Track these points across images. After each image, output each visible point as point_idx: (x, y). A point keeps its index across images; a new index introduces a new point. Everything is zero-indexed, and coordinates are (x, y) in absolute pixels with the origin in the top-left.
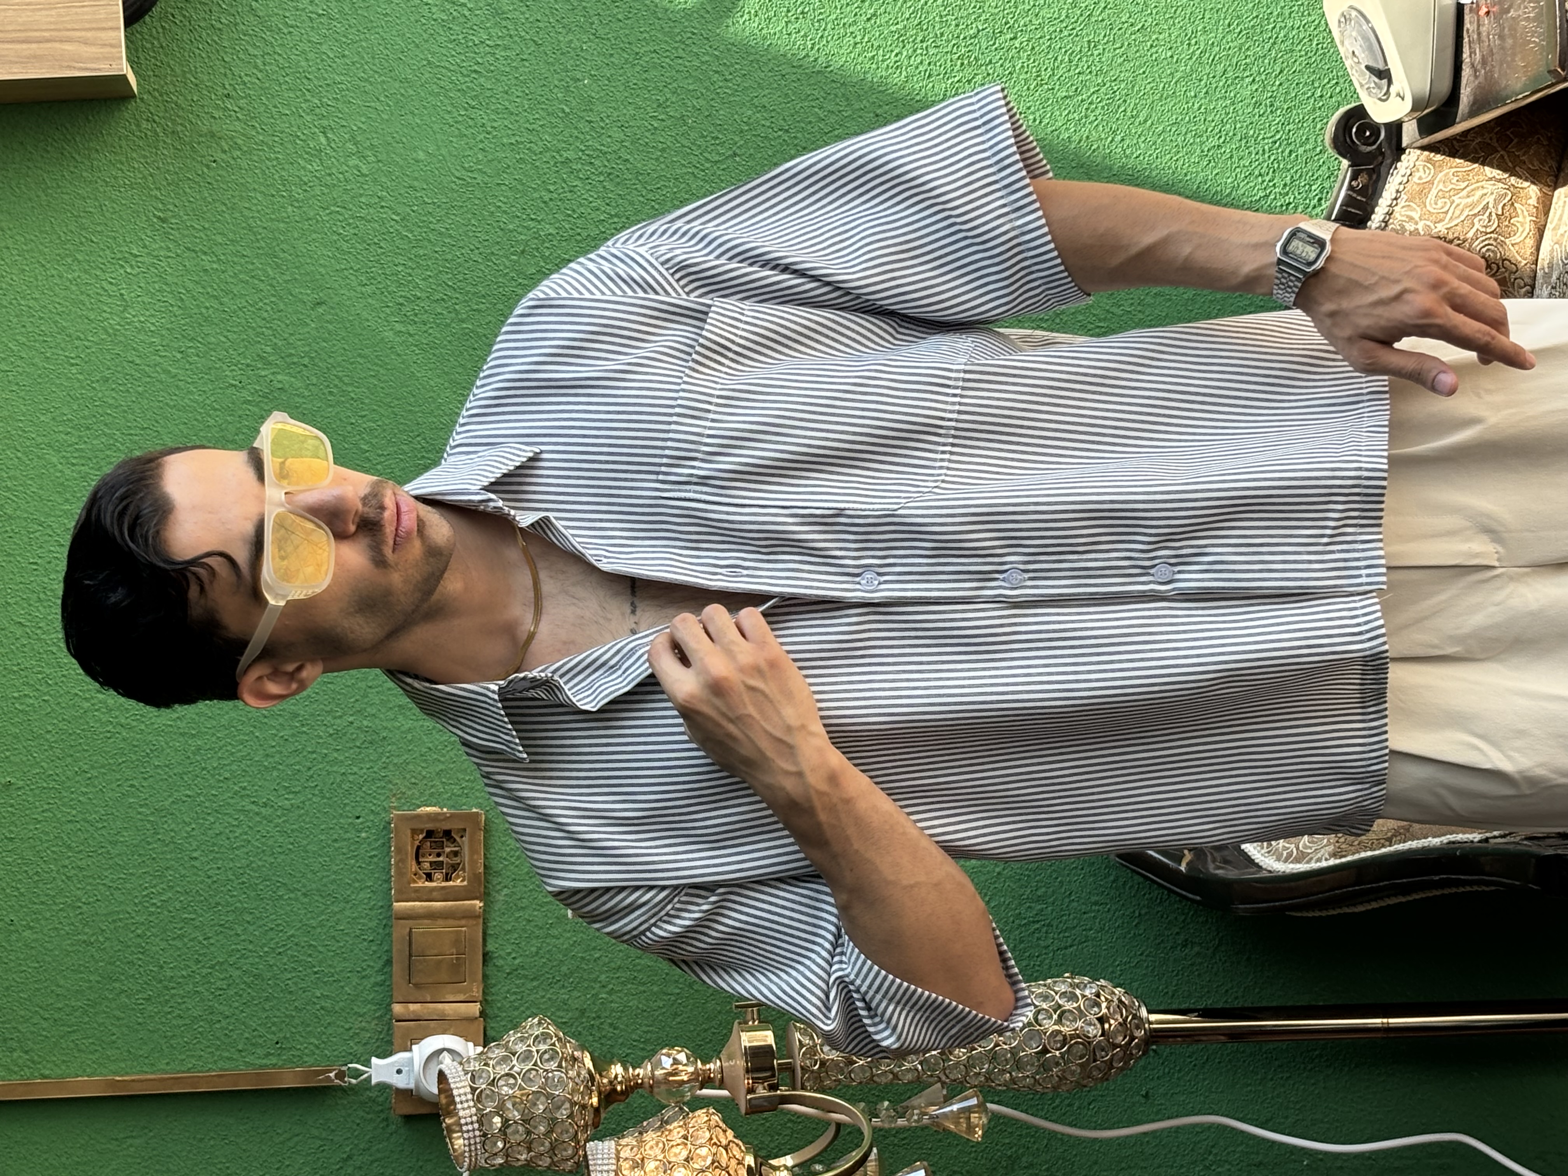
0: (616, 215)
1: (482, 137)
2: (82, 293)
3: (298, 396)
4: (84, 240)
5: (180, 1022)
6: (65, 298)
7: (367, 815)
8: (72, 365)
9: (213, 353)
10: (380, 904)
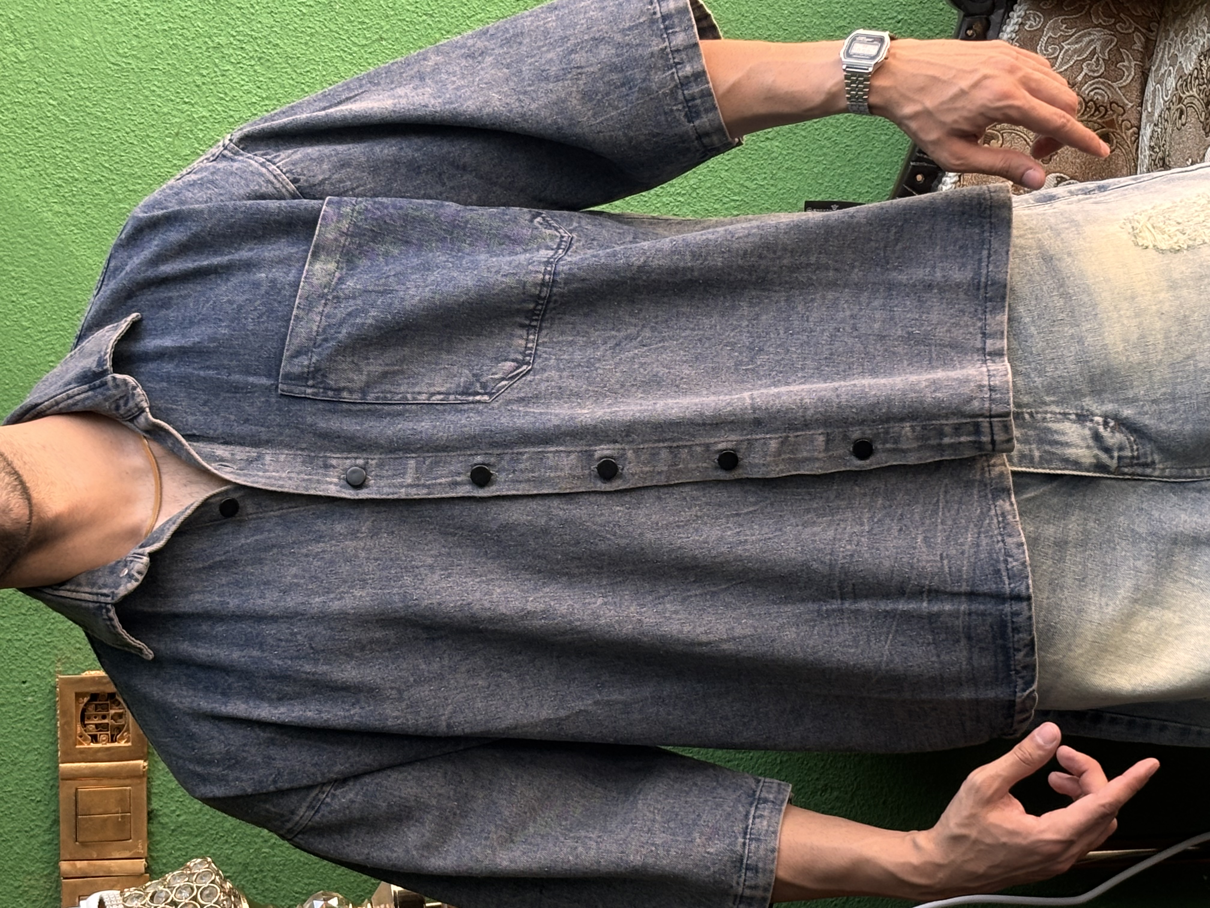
1: (135, 24)
7: (33, 679)
10: (47, 765)
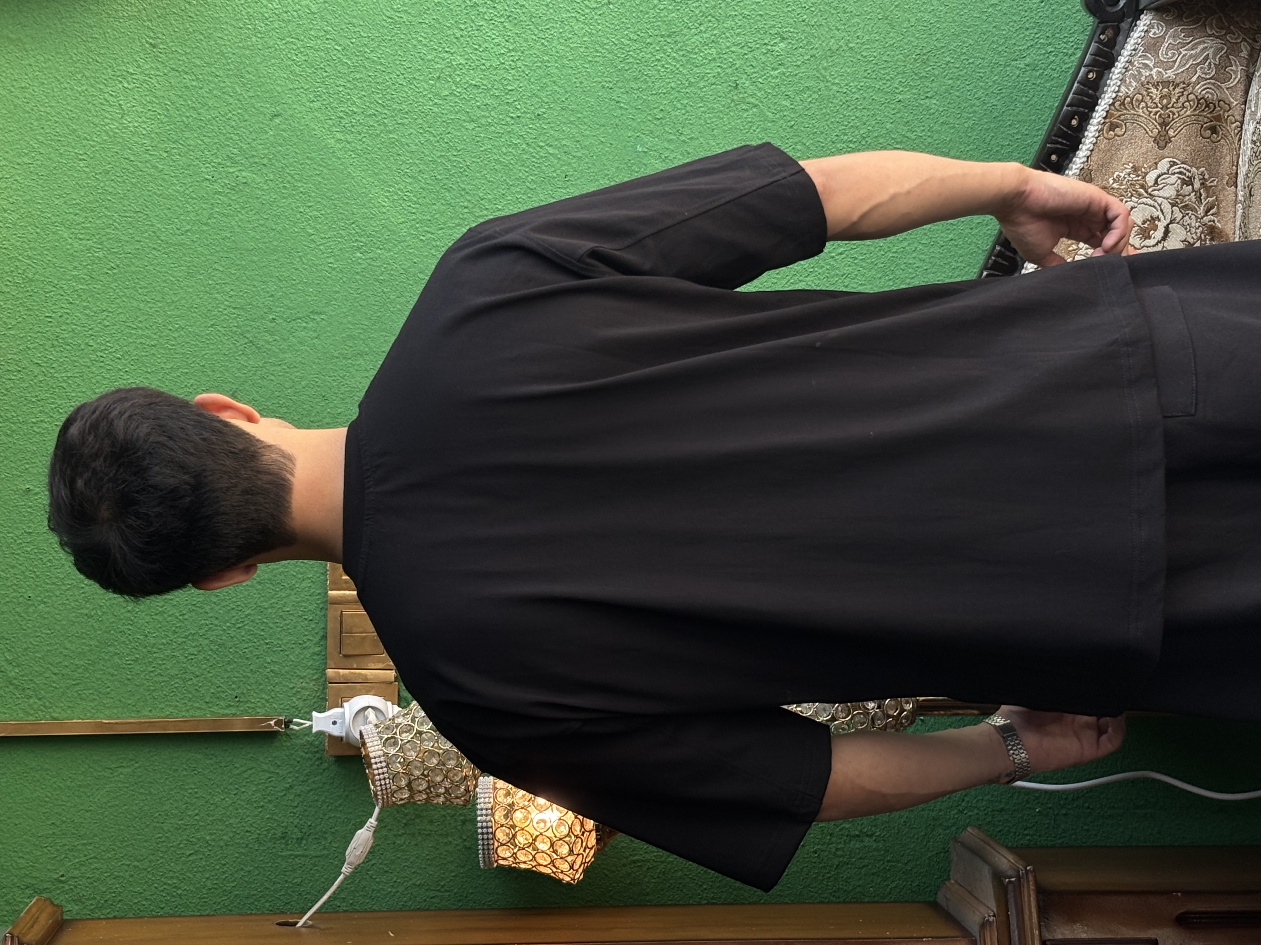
0: (513, 50)
2: (89, 103)
3: (259, 189)
4: (91, 60)
5: (160, 679)
6: (76, 107)
8: (81, 160)
9: (191, 153)
10: (318, 592)
